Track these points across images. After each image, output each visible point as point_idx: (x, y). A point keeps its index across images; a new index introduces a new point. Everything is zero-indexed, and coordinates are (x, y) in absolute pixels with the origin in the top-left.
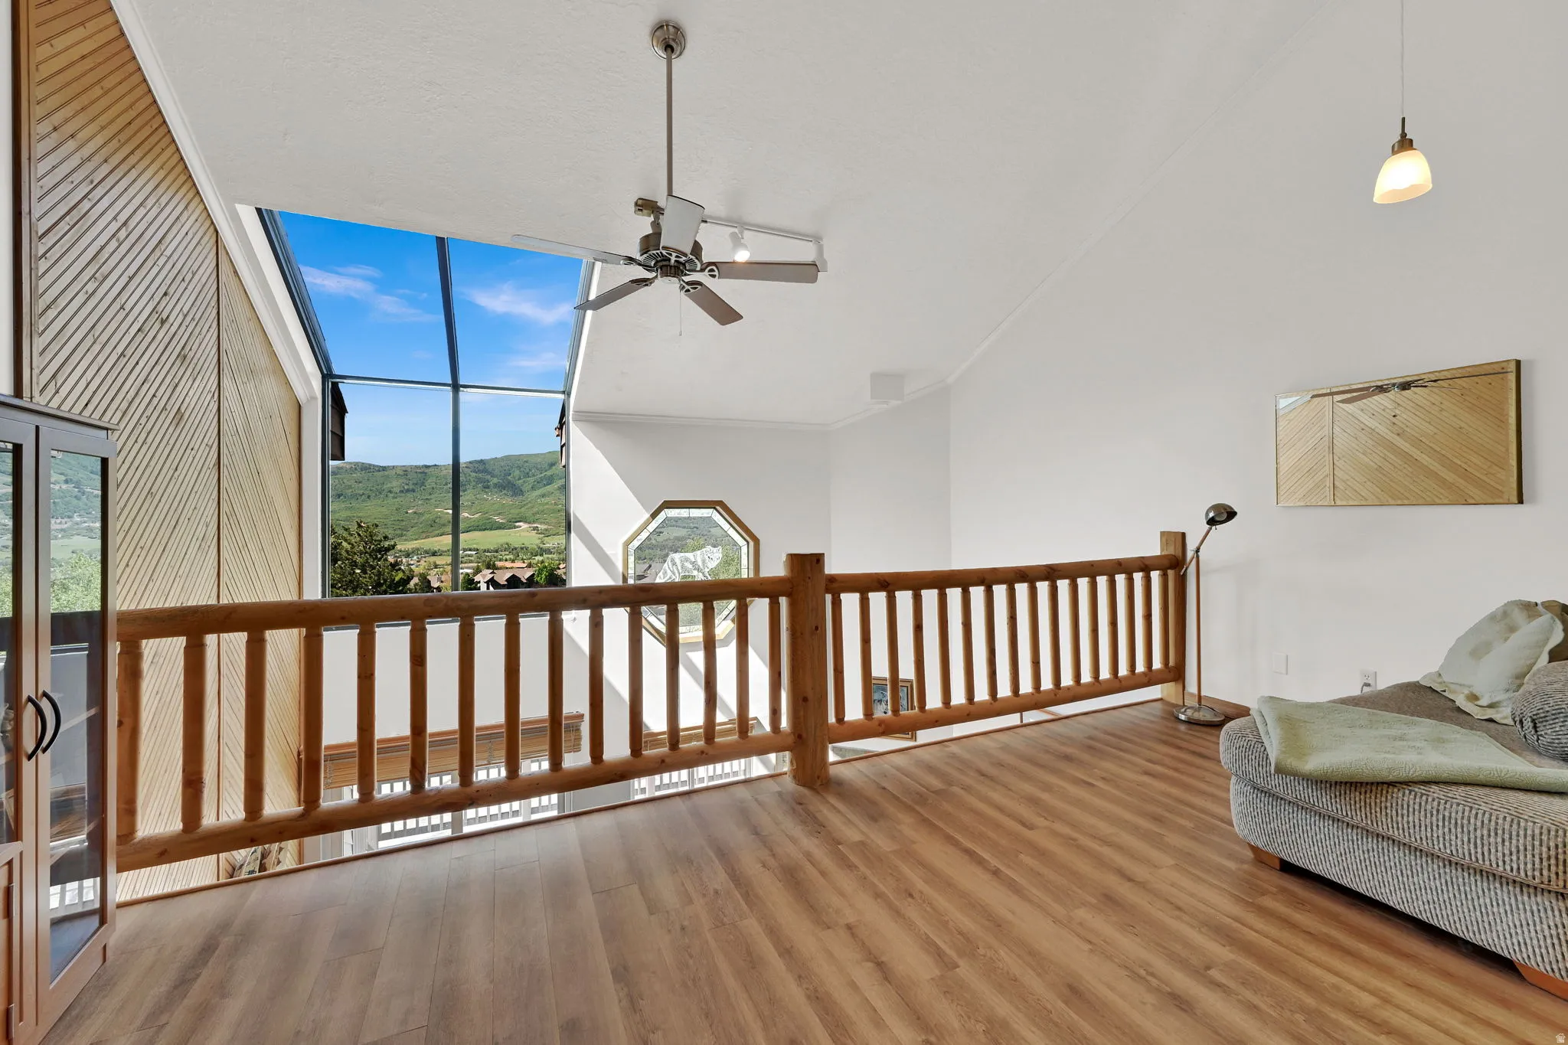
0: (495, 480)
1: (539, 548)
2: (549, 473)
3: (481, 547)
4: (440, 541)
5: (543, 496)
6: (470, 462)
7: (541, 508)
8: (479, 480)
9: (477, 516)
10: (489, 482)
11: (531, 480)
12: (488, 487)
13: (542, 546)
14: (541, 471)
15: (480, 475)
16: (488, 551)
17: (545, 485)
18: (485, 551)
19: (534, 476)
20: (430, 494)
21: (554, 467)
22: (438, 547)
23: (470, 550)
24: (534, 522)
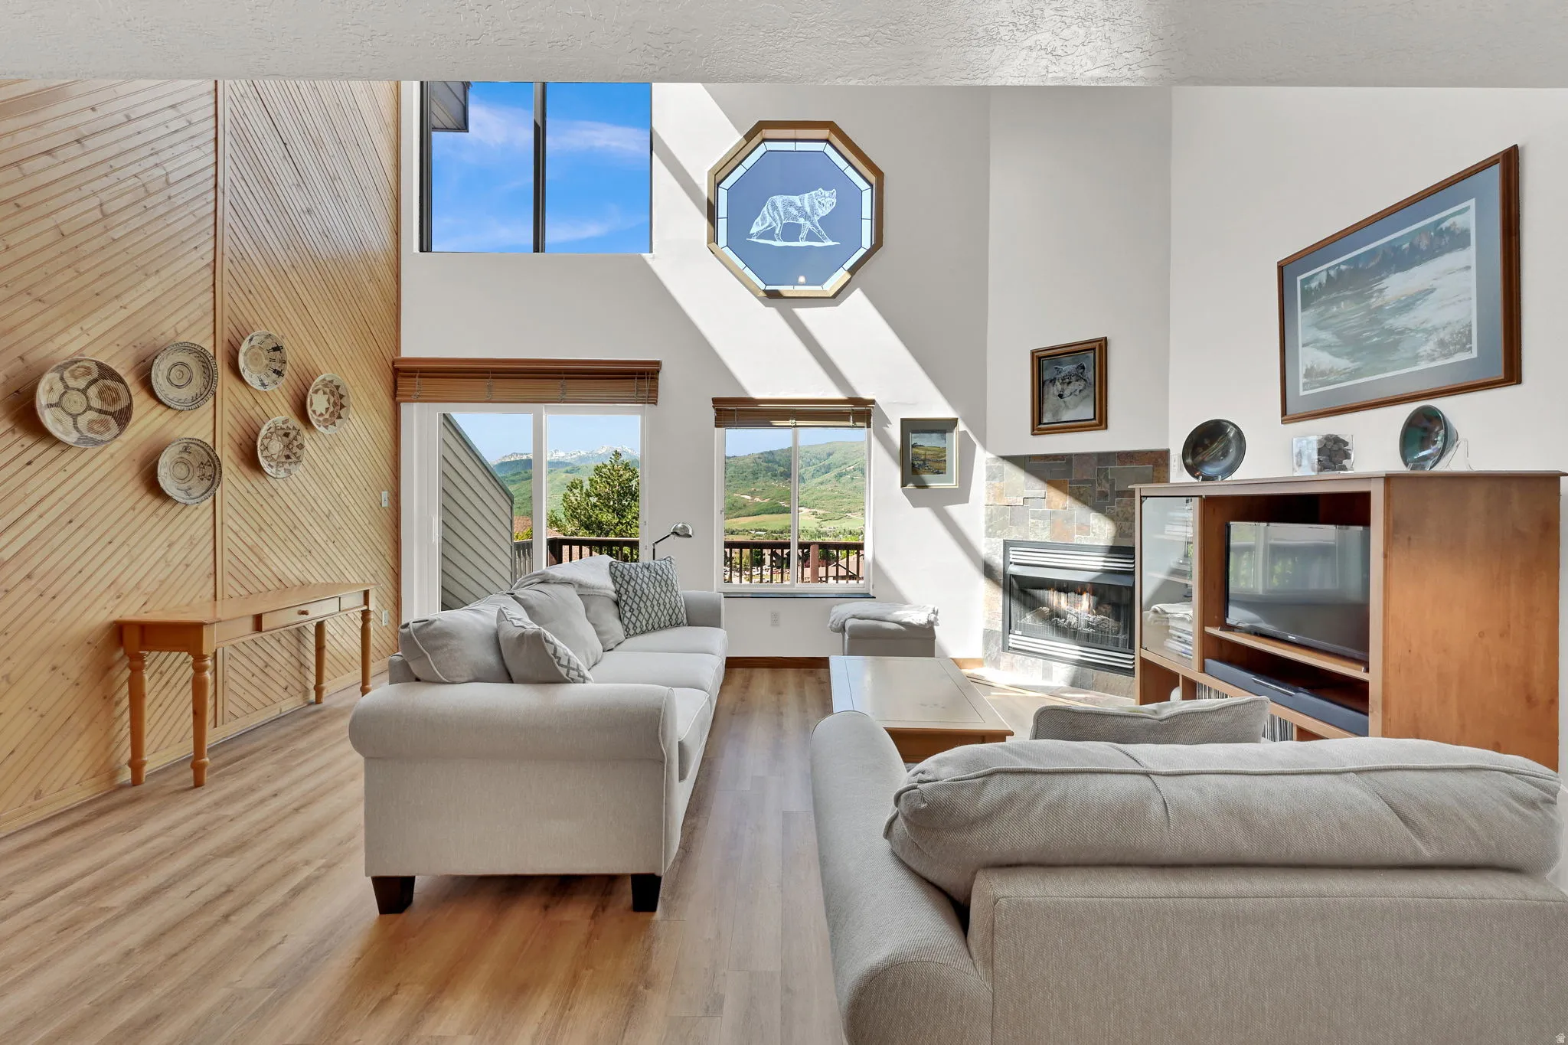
0: (782, 469)
1: (817, 531)
2: (827, 462)
3: (770, 529)
4: (737, 522)
5: (822, 483)
6: (762, 454)
7: (820, 494)
8: (768, 469)
9: (766, 501)
10: (776, 470)
11: (811, 469)
12: (776, 476)
13: (820, 529)
14: (820, 460)
15: (770, 464)
16: (775, 533)
17: (823, 474)
18: (772, 532)
19: (814, 464)
20: (730, 482)
21: (831, 457)
22: (736, 527)
23: (760, 531)
24: (814, 507)
